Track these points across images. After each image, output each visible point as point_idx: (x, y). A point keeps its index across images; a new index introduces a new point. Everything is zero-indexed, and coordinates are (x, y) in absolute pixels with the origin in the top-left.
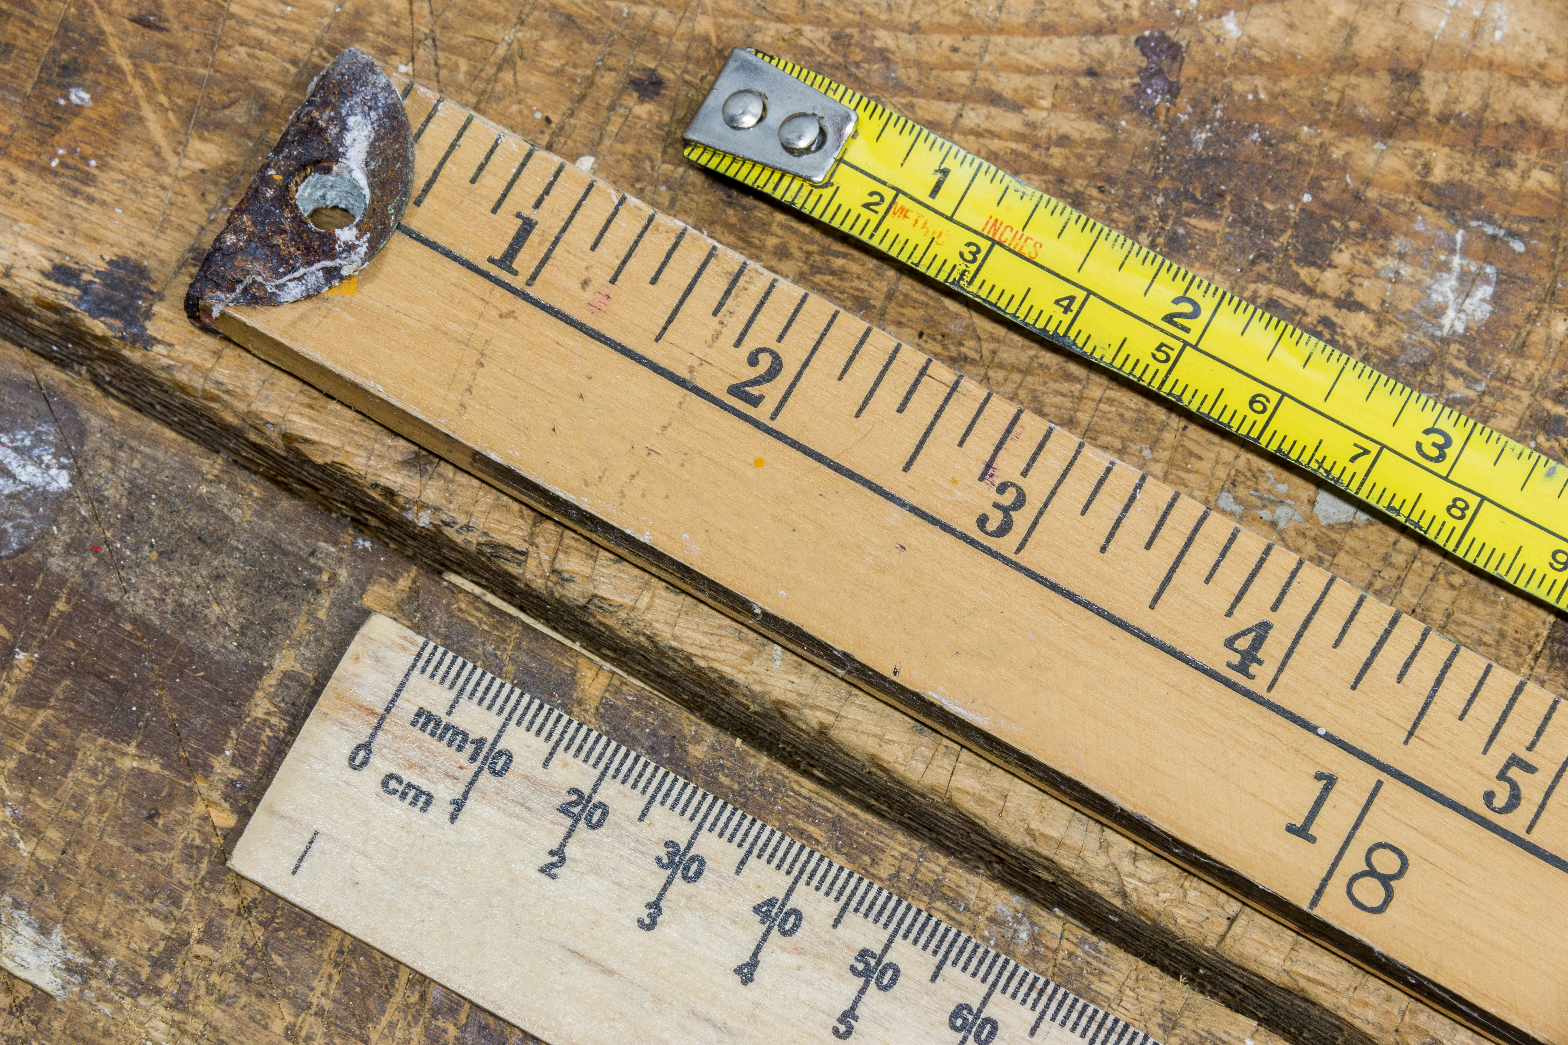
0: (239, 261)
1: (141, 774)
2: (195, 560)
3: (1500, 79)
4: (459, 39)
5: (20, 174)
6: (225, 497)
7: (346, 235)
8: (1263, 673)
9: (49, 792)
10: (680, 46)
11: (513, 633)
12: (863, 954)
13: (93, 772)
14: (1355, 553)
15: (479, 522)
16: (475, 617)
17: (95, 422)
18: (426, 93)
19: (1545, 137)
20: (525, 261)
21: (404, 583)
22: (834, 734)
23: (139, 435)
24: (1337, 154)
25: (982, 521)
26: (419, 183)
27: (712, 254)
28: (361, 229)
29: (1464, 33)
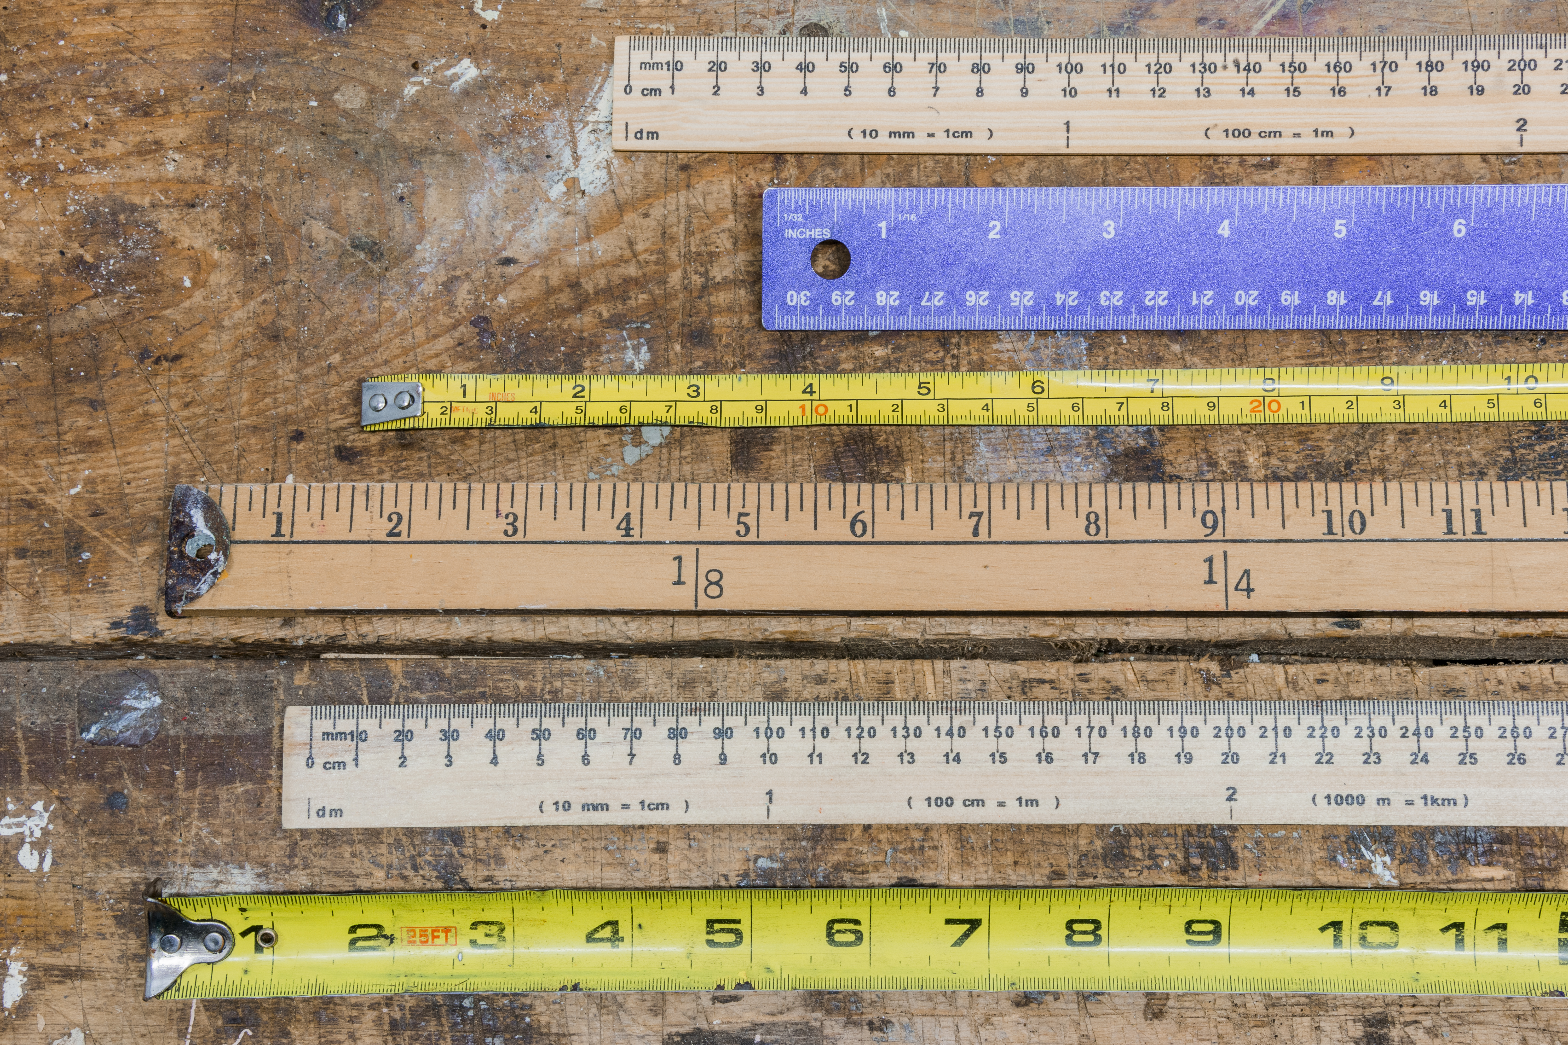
0: (178, 588)
1: (247, 791)
2: (224, 703)
3: (609, 269)
4: (218, 457)
5: (79, 597)
6: (222, 673)
7: (213, 556)
8: (636, 532)
9: (216, 817)
10: (302, 415)
11: (357, 665)
12: (533, 731)
13: (228, 800)
14: (648, 470)
15: (321, 632)
16: (341, 667)
17: (158, 672)
18: (215, 487)
19: (636, 281)
20: (286, 529)
21: (306, 669)
22: (494, 638)
23: (178, 668)
24: (565, 327)
25: (506, 533)
26: (230, 521)
27: (354, 488)
28: (218, 551)
29: (587, 259)
